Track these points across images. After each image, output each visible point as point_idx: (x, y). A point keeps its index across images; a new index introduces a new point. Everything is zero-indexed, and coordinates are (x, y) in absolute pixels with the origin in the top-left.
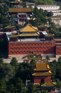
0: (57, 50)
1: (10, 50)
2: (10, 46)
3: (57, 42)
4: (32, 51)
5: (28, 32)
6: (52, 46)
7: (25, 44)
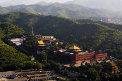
0: (96, 57)
1: (76, 59)
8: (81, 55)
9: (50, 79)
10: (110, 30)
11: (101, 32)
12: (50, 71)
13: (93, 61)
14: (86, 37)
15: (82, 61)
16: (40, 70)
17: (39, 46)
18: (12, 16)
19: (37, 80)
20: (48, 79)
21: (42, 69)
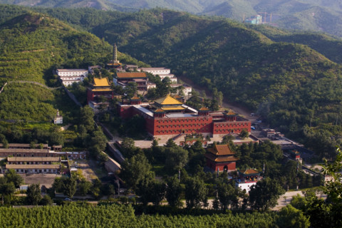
0: (215, 128)
1: (156, 129)
2: (156, 124)
3: (214, 117)
4: (183, 129)
5: (171, 105)
6: (208, 123)
7: (174, 120)
8: (170, 120)
9: (52, 171)
10: (322, 64)
11: (297, 66)
12: (77, 153)
13: (194, 137)
14: (259, 77)
15: (174, 135)
16: (56, 147)
17: (94, 90)
18: (144, 18)
19: (20, 171)
20: (48, 171)
21: (60, 146)
